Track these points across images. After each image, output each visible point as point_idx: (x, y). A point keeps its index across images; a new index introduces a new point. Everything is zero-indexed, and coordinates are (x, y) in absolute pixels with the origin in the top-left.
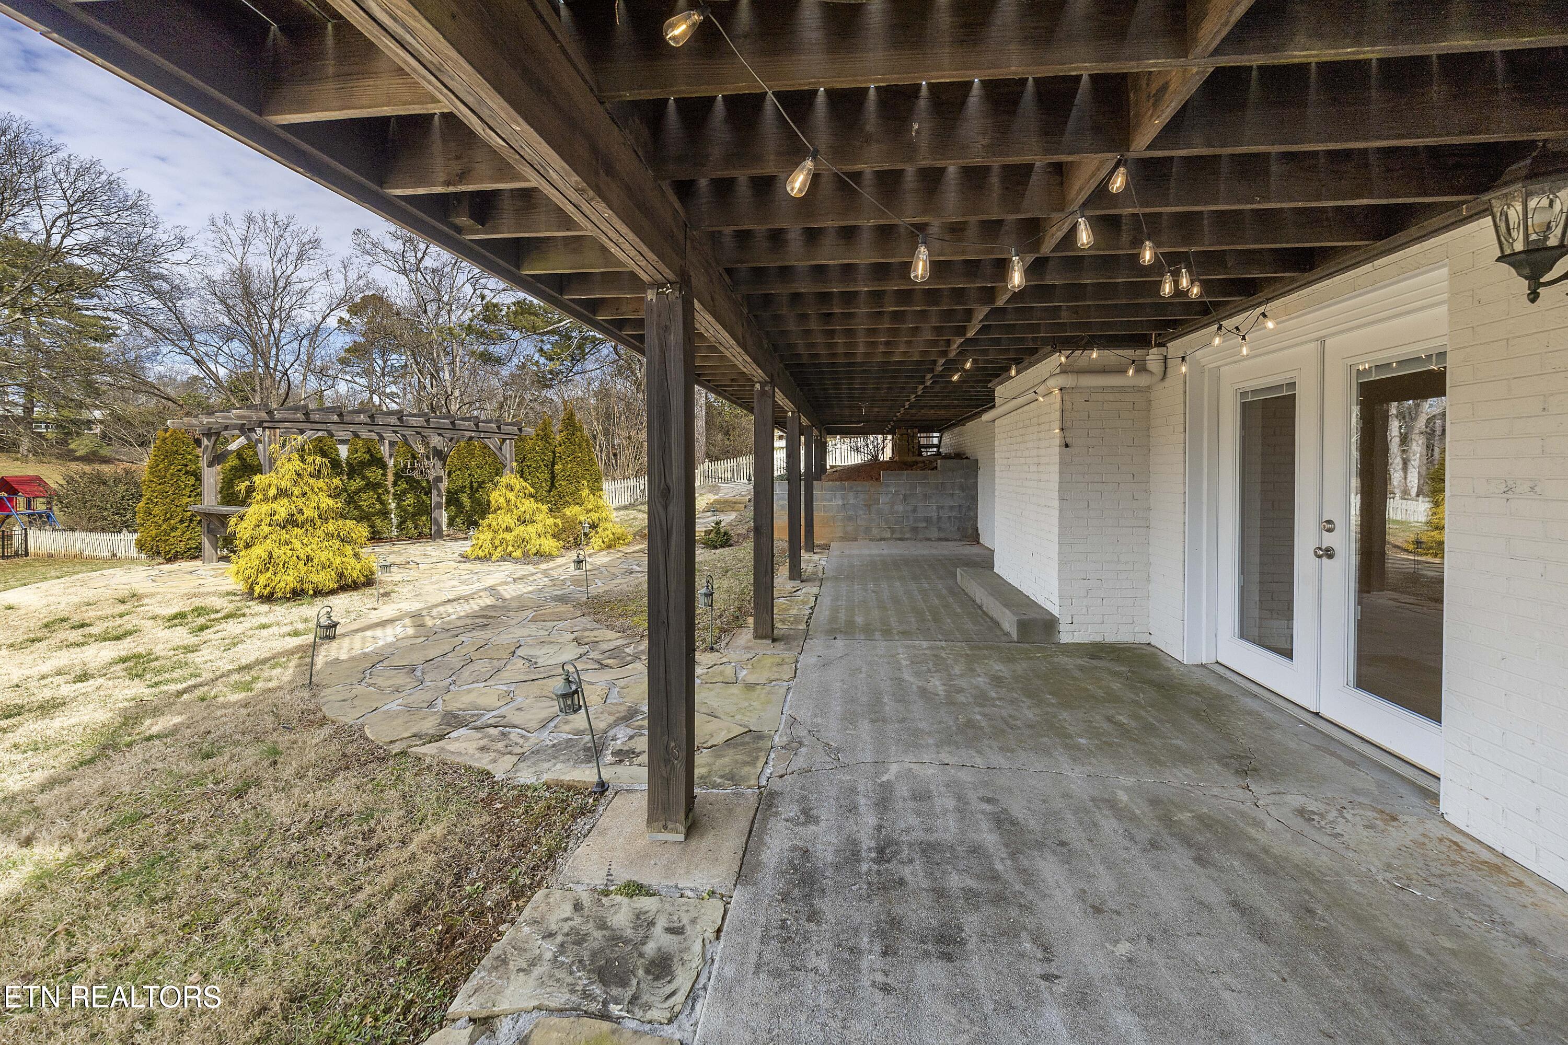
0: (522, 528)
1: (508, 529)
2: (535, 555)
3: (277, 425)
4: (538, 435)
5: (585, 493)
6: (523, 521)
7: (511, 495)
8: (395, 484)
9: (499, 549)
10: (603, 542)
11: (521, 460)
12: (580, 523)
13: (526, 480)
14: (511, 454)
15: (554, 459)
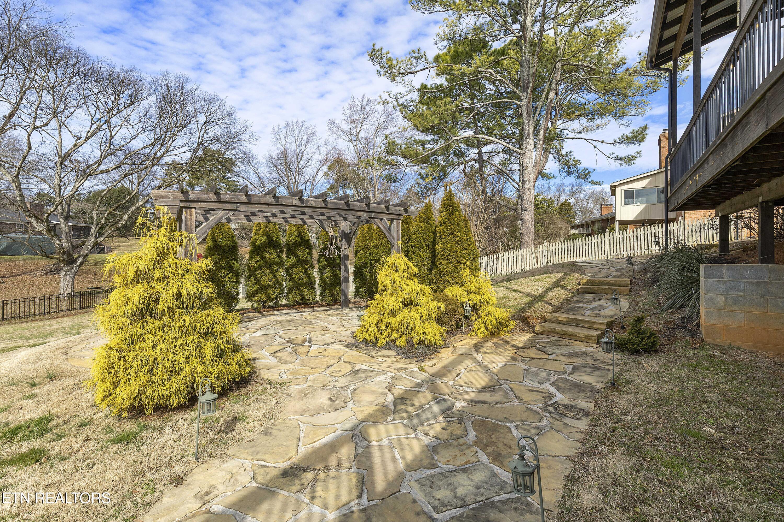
0: (406, 311)
1: (393, 313)
2: (419, 344)
3: (193, 205)
4: (420, 218)
5: (466, 273)
6: (407, 304)
7: (396, 276)
8: (319, 261)
9: (384, 336)
10: (487, 328)
11: (407, 240)
12: (462, 304)
13: (410, 259)
14: (398, 234)
15: (434, 239)
